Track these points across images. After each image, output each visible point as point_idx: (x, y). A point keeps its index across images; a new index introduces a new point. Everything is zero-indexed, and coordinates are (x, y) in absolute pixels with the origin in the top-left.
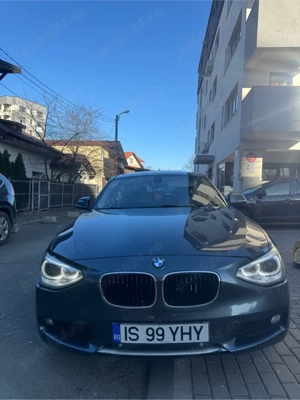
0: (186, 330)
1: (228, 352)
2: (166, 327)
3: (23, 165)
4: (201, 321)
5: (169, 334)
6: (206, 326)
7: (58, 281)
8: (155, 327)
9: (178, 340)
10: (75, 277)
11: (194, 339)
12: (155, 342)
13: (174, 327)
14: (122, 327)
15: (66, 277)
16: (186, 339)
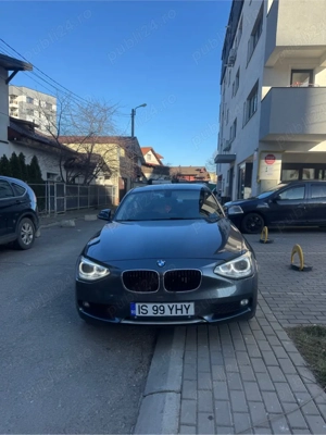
0: (179, 307)
1: (208, 323)
2: (166, 305)
3: (38, 168)
4: (189, 301)
5: (168, 310)
6: (192, 305)
7: (91, 276)
8: (158, 305)
9: (174, 314)
10: (104, 273)
11: (184, 314)
12: (159, 315)
13: (171, 305)
14: (137, 305)
15: (97, 273)
16: (179, 313)
